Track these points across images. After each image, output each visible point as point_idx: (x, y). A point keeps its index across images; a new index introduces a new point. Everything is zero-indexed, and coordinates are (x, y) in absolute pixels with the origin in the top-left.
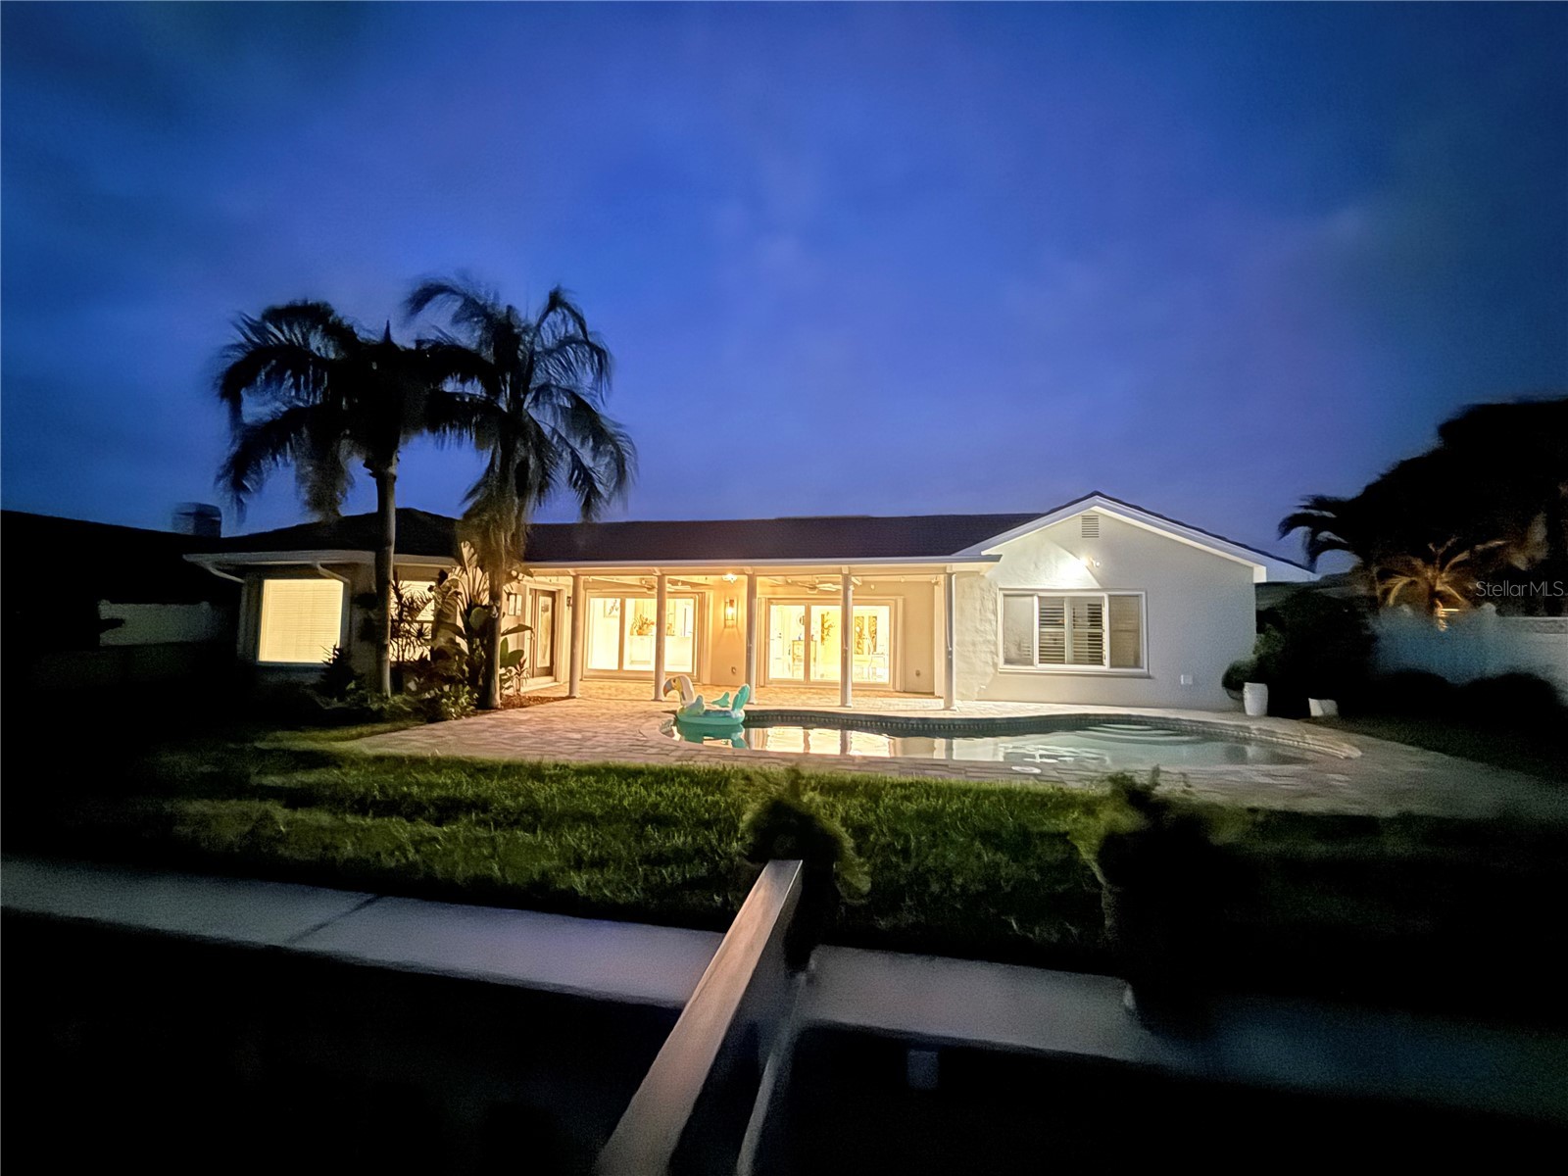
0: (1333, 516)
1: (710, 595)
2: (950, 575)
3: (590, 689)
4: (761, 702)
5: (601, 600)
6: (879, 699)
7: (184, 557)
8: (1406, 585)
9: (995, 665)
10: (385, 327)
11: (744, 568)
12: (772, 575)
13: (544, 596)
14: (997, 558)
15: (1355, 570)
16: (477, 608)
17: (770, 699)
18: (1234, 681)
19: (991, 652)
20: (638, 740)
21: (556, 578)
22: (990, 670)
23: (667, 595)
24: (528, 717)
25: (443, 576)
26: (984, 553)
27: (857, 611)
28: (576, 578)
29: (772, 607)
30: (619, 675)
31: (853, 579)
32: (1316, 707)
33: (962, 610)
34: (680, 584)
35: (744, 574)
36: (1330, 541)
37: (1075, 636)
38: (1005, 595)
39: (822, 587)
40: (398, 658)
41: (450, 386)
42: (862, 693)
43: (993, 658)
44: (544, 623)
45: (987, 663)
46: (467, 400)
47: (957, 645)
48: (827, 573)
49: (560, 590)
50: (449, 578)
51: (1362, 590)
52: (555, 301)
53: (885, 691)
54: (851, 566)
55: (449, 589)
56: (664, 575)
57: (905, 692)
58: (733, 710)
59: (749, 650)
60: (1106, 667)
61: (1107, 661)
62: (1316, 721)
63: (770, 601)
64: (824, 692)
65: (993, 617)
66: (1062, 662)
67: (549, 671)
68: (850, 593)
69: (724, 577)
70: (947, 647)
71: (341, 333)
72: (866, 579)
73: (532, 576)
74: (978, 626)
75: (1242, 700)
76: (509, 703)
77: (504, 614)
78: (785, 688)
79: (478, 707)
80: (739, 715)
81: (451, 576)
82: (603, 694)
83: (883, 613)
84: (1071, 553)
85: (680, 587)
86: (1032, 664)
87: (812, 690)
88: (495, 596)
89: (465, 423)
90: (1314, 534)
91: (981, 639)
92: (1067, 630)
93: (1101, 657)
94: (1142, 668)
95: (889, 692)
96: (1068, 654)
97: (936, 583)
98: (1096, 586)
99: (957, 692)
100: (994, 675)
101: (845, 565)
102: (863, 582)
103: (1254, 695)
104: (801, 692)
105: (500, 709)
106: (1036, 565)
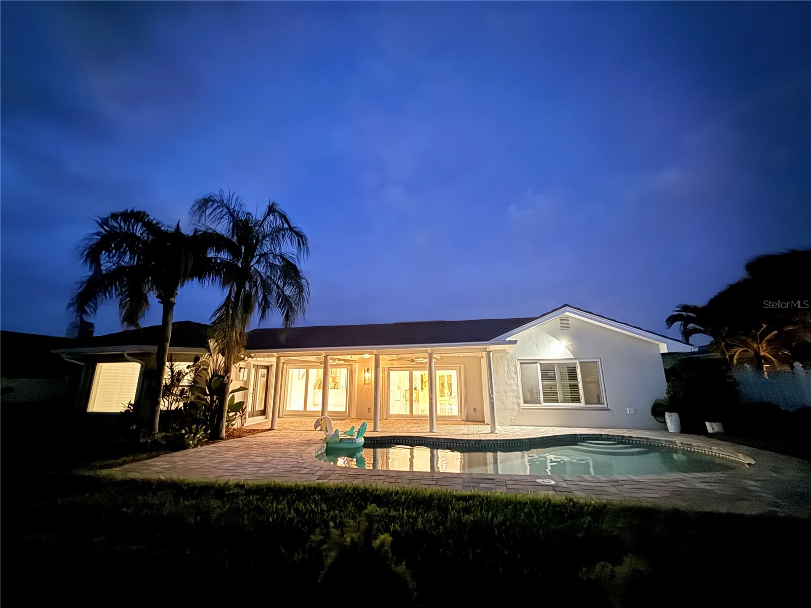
0: (694, 316)
1: (356, 366)
2: (489, 353)
3: (286, 423)
4: (383, 430)
5: (297, 370)
6: (452, 426)
7: (51, 351)
8: (741, 352)
9: (518, 404)
10: (177, 223)
11: (372, 350)
12: (389, 355)
13: (262, 368)
14: (515, 342)
15: (712, 344)
16: (216, 377)
17: (389, 428)
18: (658, 411)
19: (516, 396)
20: (298, 462)
21: (267, 358)
22: (516, 407)
23: (329, 366)
24: (240, 444)
25: (196, 359)
26: (507, 339)
27: (439, 373)
28: (278, 358)
29: (391, 372)
30: (304, 414)
31: (435, 355)
32: (710, 427)
33: (497, 372)
34: (337, 360)
35: (373, 354)
36: (695, 329)
37: (563, 385)
38: (521, 363)
39: (418, 360)
40: (168, 408)
41: (211, 254)
42: (443, 422)
43: (517, 400)
44: (262, 384)
45: (514, 403)
46: (219, 261)
47: (496, 392)
48: (419, 352)
49: (272, 365)
50: (200, 361)
51: (717, 355)
52: (272, 210)
53: (456, 421)
54: (433, 348)
55: (200, 366)
56: (327, 355)
57: (468, 421)
58: (357, 438)
59: (376, 399)
60: (582, 404)
61: (583, 400)
62: (711, 436)
63: (389, 369)
64: (421, 422)
65: (515, 376)
66: (557, 401)
67: (263, 413)
68: (433, 364)
69: (363, 356)
70: (490, 395)
71: (152, 228)
72: (442, 355)
73: (252, 358)
74: (507, 381)
75: (665, 422)
76: (231, 436)
77: (232, 381)
78: (399, 420)
79: (209, 439)
80: (361, 441)
81: (201, 360)
82: (292, 426)
83: (454, 373)
84: (556, 338)
85: (337, 362)
86: (539, 403)
87: (414, 421)
88: (227, 370)
89: (218, 273)
90: (685, 325)
91: (509, 389)
92: (558, 382)
93: (579, 398)
94: (604, 404)
95: (459, 421)
96: (560, 396)
97: (482, 357)
98: (571, 356)
99: (498, 421)
100: (518, 410)
101: (429, 348)
102: (441, 357)
103: (671, 420)
104: (407, 423)
105: (224, 440)
106: (537, 347)
